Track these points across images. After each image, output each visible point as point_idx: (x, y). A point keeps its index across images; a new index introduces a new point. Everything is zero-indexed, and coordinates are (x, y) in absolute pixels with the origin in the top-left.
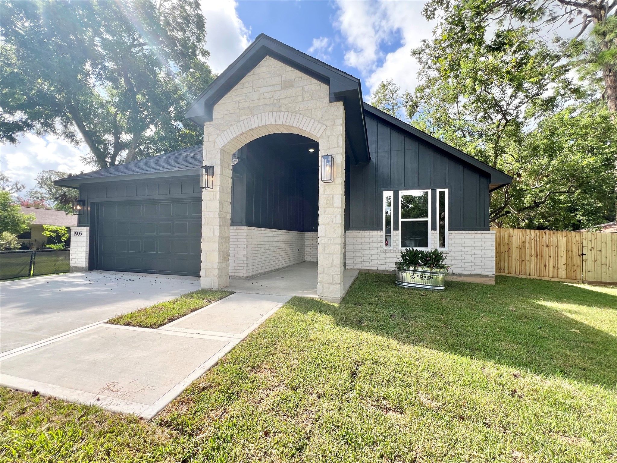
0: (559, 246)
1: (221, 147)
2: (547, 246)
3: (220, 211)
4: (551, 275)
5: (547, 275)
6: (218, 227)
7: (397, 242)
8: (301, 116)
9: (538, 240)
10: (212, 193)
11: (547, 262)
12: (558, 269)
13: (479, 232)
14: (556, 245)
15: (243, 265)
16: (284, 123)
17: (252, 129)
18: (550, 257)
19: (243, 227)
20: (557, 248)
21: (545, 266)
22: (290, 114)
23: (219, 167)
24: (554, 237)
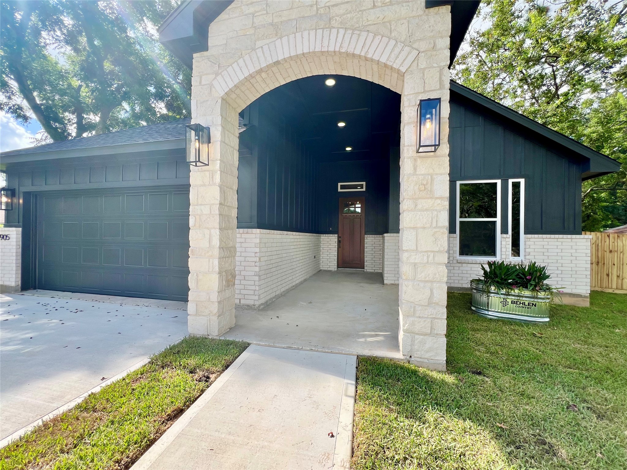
0: (625, 252)
1: (222, 94)
2: (611, 251)
3: (221, 204)
4: (614, 286)
5: (610, 287)
6: (218, 231)
7: (454, 249)
8: (371, 35)
9: (600, 244)
10: (207, 174)
11: (610, 271)
12: (623, 279)
13: (569, 236)
14: (621, 250)
15: (253, 288)
16: (337, 49)
18: (614, 264)
19: (254, 230)
20: (622, 254)
21: (608, 275)
22: (350, 32)
23: (220, 128)
24: (619, 240)
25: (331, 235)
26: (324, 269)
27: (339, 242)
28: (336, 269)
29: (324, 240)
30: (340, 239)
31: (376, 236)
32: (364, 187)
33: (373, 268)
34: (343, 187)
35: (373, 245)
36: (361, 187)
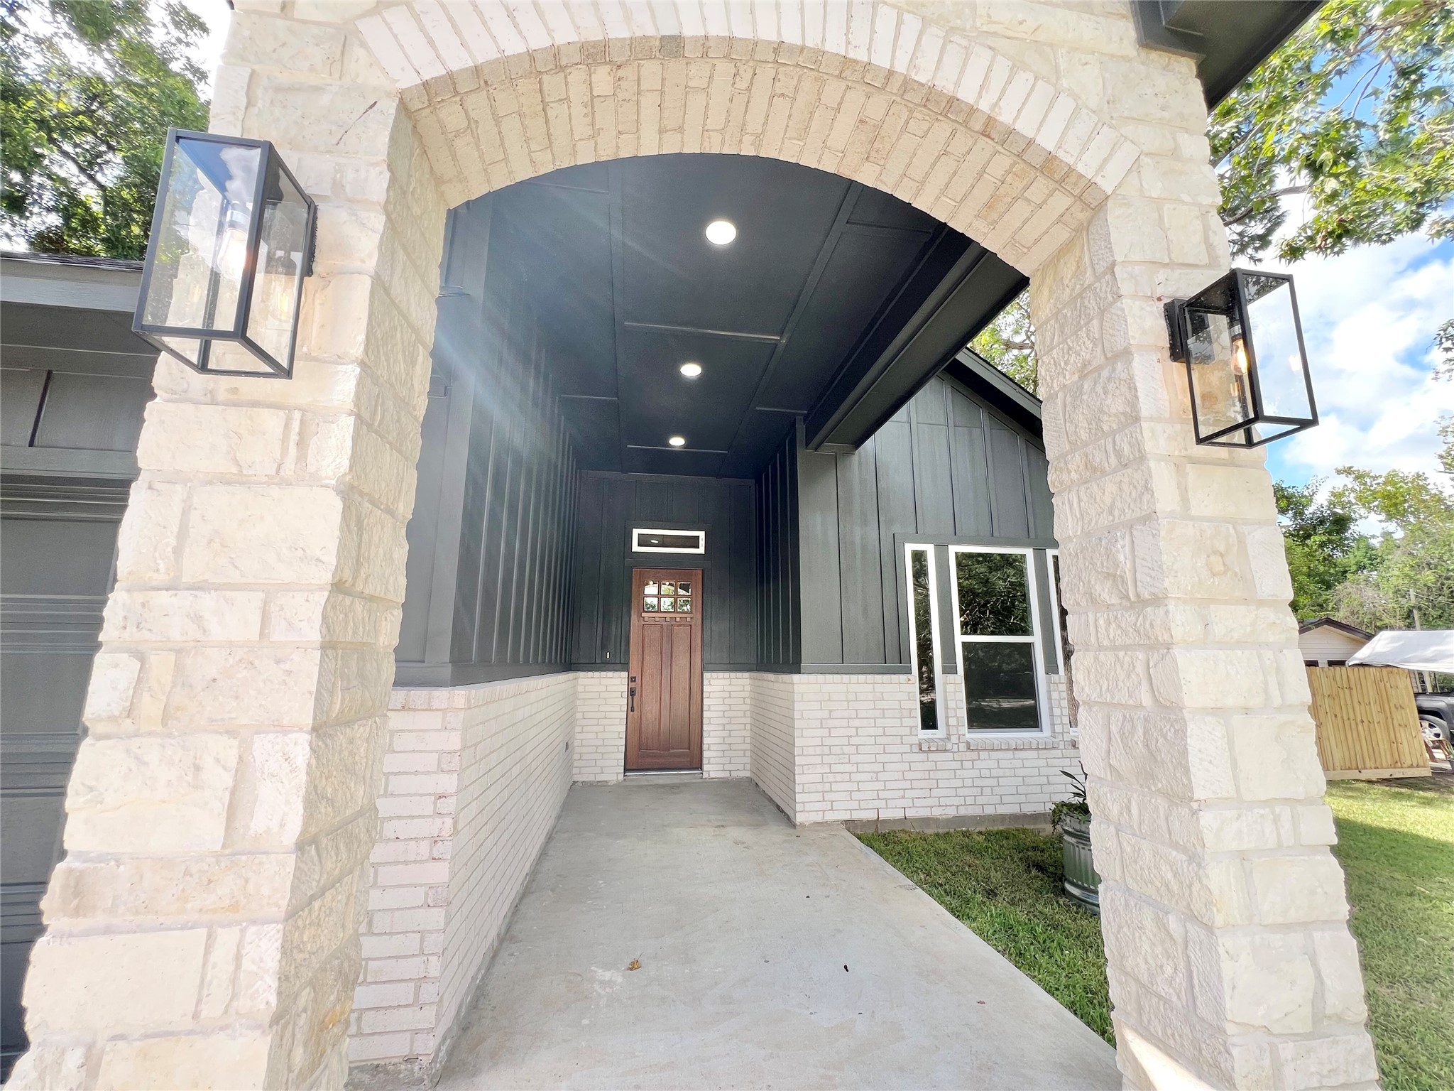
1: (408, 80)
3: (338, 587)
7: (959, 713)
8: (1003, 63)
10: (272, 422)
15: (412, 968)
16: (901, 68)
17: (672, 46)
19: (441, 696)
22: (937, 31)
25: (610, 674)
26: (585, 779)
27: (631, 693)
28: (621, 777)
29: (588, 689)
31: (733, 675)
32: (702, 543)
33: (727, 767)
34: (644, 541)
35: (727, 701)
36: (694, 542)
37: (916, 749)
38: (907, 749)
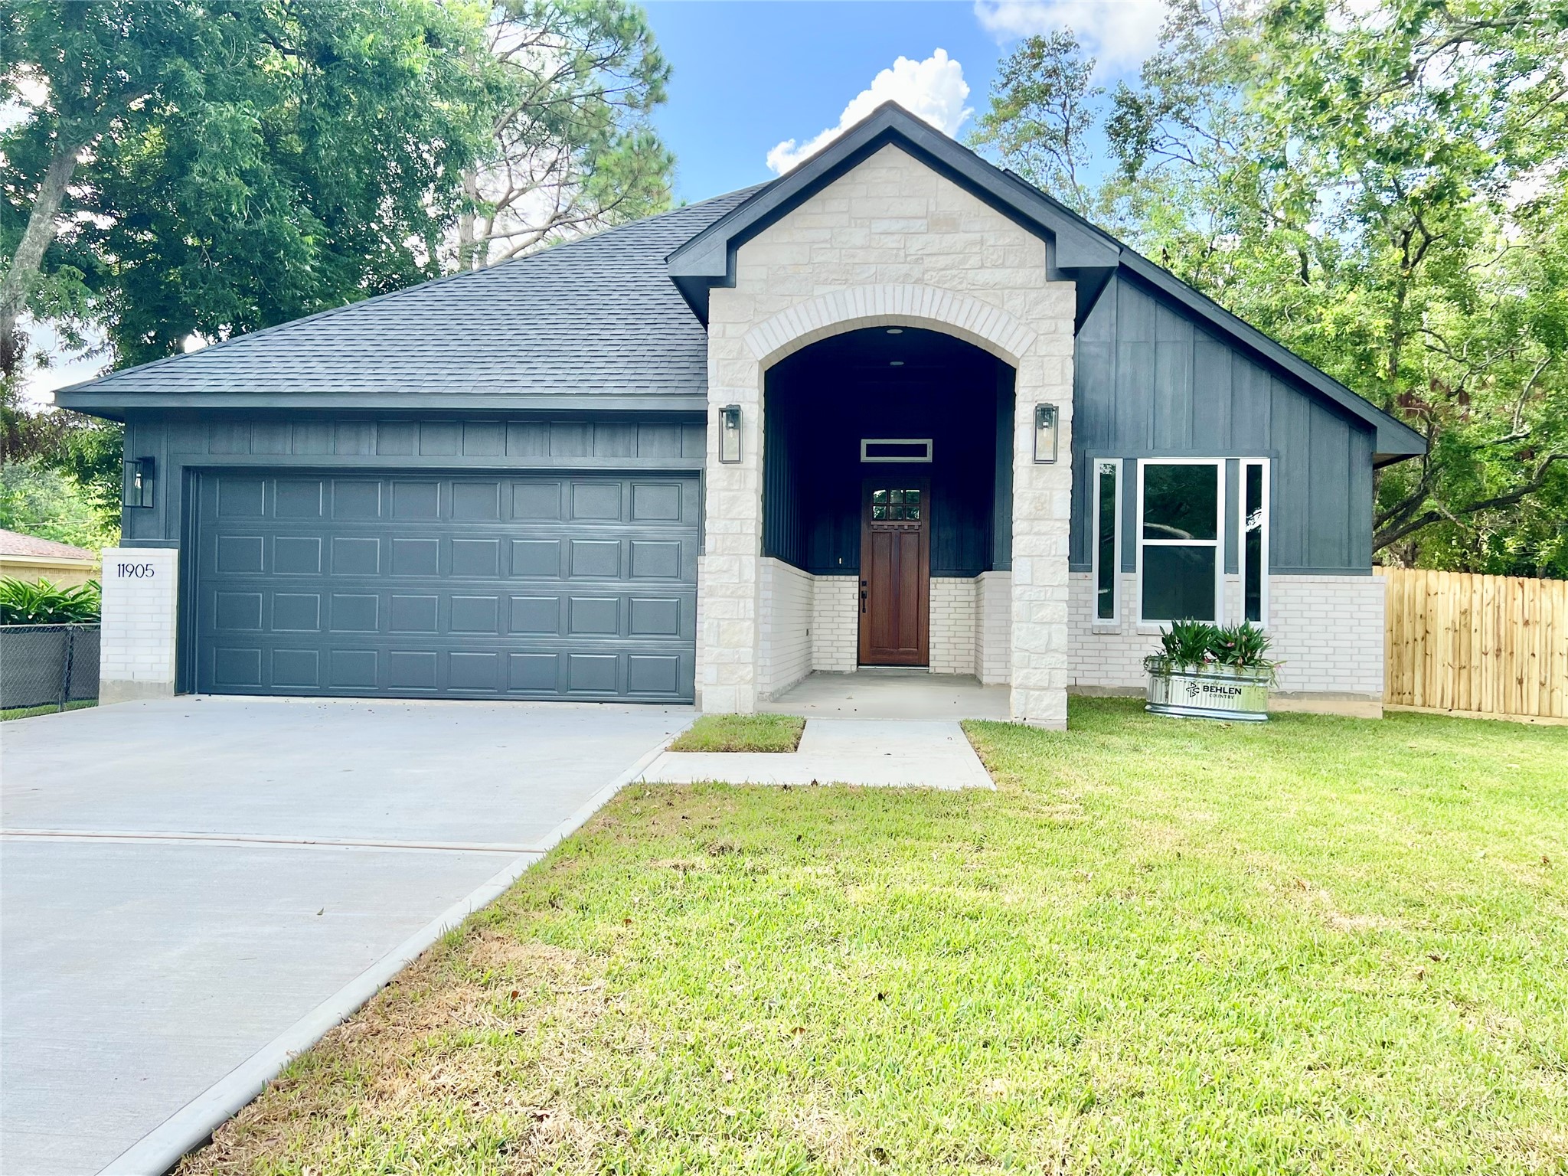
0: (1556, 624)
1: (761, 356)
2: (1526, 623)
3: (753, 518)
4: (1534, 710)
5: (1525, 712)
7: (1132, 605)
9: (1503, 605)
11: (1525, 671)
12: (1552, 691)
13: (1347, 578)
14: (1549, 621)
18: (1533, 655)
20: (1550, 628)
21: (1520, 682)
24: (1543, 596)
25: (842, 578)
26: (823, 668)
27: (862, 596)
28: (854, 668)
29: (823, 591)
30: (864, 589)
31: (958, 580)
32: (930, 451)
33: (952, 664)
34: (872, 450)
35: (952, 604)
36: (921, 450)
37: (1088, 632)
38: (1081, 632)
